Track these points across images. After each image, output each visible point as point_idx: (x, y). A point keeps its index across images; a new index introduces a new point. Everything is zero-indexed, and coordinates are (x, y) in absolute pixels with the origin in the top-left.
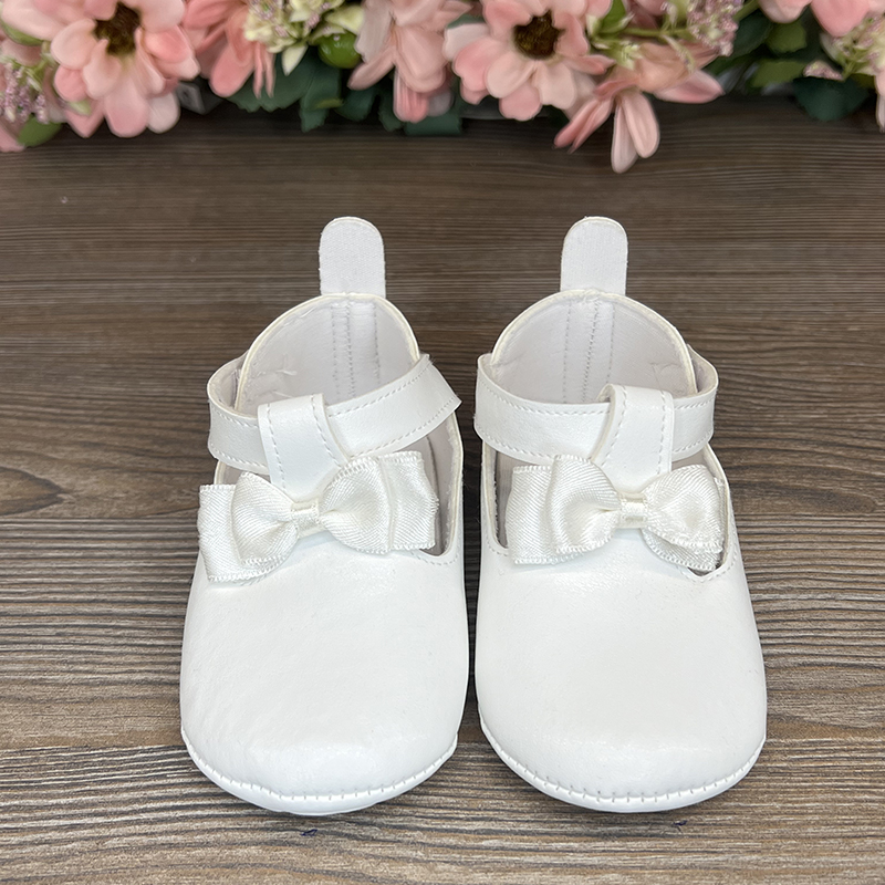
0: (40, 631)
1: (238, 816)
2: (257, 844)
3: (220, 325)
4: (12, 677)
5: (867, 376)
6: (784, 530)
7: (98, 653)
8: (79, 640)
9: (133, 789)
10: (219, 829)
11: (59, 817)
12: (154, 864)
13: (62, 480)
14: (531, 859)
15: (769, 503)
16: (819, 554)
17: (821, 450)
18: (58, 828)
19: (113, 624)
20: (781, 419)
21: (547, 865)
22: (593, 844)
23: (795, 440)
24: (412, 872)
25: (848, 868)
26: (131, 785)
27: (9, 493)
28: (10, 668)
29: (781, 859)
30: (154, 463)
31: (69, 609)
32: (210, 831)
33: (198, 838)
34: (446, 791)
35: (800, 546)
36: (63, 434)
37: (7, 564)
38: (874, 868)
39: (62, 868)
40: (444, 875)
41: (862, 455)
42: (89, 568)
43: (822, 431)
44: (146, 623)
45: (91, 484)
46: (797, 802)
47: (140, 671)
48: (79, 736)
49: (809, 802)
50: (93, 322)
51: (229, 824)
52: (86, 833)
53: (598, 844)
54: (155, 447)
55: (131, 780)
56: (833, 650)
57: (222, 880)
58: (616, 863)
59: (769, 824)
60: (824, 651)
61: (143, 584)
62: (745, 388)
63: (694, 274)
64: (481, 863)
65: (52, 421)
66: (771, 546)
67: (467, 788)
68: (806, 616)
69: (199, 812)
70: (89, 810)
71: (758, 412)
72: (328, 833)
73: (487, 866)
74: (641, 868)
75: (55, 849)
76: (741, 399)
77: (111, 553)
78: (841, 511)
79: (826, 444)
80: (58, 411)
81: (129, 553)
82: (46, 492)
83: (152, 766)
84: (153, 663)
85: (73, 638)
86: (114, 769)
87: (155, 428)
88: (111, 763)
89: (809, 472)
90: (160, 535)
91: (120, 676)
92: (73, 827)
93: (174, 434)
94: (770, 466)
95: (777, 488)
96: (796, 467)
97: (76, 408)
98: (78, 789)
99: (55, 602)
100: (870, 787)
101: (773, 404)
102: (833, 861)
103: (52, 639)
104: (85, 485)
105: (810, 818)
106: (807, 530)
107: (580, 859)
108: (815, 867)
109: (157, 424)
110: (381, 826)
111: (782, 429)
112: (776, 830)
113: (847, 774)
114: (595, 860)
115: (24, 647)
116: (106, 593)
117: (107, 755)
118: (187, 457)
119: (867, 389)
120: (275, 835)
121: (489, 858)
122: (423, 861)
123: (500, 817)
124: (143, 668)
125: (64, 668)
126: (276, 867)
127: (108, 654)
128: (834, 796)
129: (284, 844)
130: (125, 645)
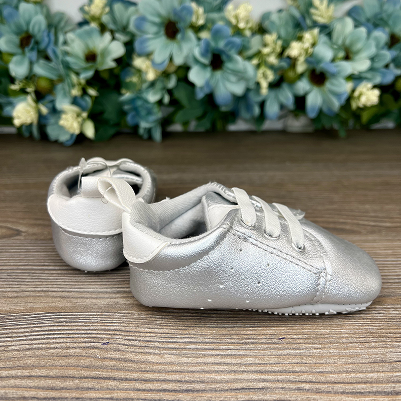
1: (73, 337)
2: (80, 348)
7: (23, 281)
8: (17, 277)
9: (27, 328)
10: (63, 342)
12: (29, 355)
13: (23, 229)
14: (210, 353)
19: (33, 272)
21: (218, 355)
22: (240, 347)
24: (152, 358)
25: (364, 354)
26: (27, 326)
29: (331, 351)
31: (15, 267)
32: (58, 343)
33: (52, 346)
34: (172, 328)
38: (377, 354)
40: (168, 359)
42: (28, 255)
44: (46, 272)
45: (35, 230)
46: (337, 330)
48: (7, 309)
49: (342, 329)
51: (68, 340)
53: (242, 346)
55: (27, 325)
57: (60, 361)
58: (251, 354)
59: (324, 338)
61: (48, 259)
64: (186, 354)
67: (182, 326)
69: (55, 336)
70: (4, 336)
72: (114, 344)
73: (189, 355)
77: (38, 250)
78: (347, 233)
81: (45, 250)
82: (16, 232)
83: (38, 319)
84: (46, 285)
88: (19, 318)
91: (31, 289)
99: (10, 265)
100: (371, 324)
102: (355, 351)
103: (5, 277)
104: (33, 230)
107: (234, 352)
108: (348, 354)
110: (139, 341)
112: (328, 340)
113: (359, 319)
114: (241, 353)
116: (32, 262)
117: (18, 316)
120: (89, 345)
121: (190, 352)
122: (158, 354)
123: (196, 337)
124: (41, 286)
125: (8, 286)
126: (87, 356)
127: (27, 282)
128: (354, 327)
129: (93, 348)
130: (36, 279)
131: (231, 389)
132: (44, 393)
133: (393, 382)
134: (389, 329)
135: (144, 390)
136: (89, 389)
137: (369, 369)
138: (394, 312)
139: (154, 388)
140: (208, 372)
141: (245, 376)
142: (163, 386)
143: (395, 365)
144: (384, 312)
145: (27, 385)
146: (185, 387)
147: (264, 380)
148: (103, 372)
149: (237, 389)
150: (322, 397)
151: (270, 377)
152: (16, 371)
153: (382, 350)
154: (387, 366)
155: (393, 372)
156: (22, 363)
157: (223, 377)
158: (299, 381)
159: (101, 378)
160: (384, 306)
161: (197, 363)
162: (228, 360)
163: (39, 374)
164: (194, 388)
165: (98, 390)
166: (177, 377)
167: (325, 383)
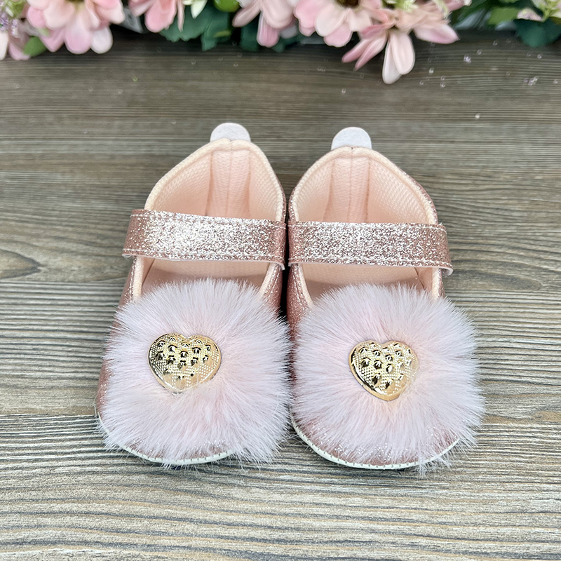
0: (23, 347)
2: (145, 473)
3: (141, 168)
4: (5, 373)
5: (544, 207)
6: (481, 299)
7: (57, 361)
8: (46, 353)
9: (73, 439)
10: (123, 464)
11: (29, 454)
12: (83, 482)
13: (40, 258)
14: (308, 488)
15: (474, 283)
16: (502, 314)
17: (510, 251)
18: (28, 461)
19: (67, 344)
20: (487, 232)
21: (318, 491)
22: (347, 480)
23: (494, 245)
24: (236, 493)
25: (501, 500)
26: (73, 437)
27: (9, 266)
28: (4, 368)
29: (461, 493)
30: (97, 250)
31: (41, 334)
32: (118, 465)
33: (110, 469)
35: (491, 309)
36: (42, 231)
37: (6, 307)
38: (518, 500)
39: (29, 483)
40: (256, 495)
41: (535, 255)
42: (55, 311)
43: (513, 240)
44: (86, 344)
45: (59, 261)
46: (474, 460)
47: (82, 372)
48: (43, 408)
49: (481, 460)
50: (64, 164)
51: (130, 461)
52: (44, 464)
53: (350, 480)
54: (98, 241)
55: (72, 435)
56: (505, 372)
57: (122, 493)
58: (360, 492)
59: (455, 473)
60: (499, 372)
61: (86, 321)
62: (466, 213)
63: (440, 142)
64: (278, 489)
65: (37, 223)
66: (473, 309)
68: (490, 351)
69: (111, 454)
70: (47, 451)
71: (473, 228)
73: (282, 490)
74: (375, 495)
75: (25, 473)
76: (463, 220)
77: (68, 302)
78: (518, 289)
79: (514, 248)
80: (41, 217)
81: (79, 303)
82: (31, 265)
83: (86, 426)
84: (89, 368)
85: (43, 352)
86: (63, 428)
87: (99, 229)
88: (61, 424)
89: (501, 265)
90: (98, 293)
91: (69, 374)
92: (36, 460)
93: (110, 233)
94: (477, 261)
95: (480, 274)
96: (494, 262)
97: (51, 216)
98: (41, 439)
99: (33, 330)
100: (520, 453)
101: (483, 223)
102: (491, 494)
103: (30, 352)
104: (55, 262)
105: (481, 470)
106: (496, 300)
107: (338, 488)
108: (481, 499)
109: (99, 226)
111: (487, 238)
112: (459, 476)
113: (506, 445)
115: (13, 356)
116: (64, 326)
117: (59, 420)
118: (117, 247)
119: (543, 215)
120: (156, 469)
121: (283, 486)
122: (244, 486)
123: (292, 462)
124: (83, 370)
125: (36, 368)
126: (156, 487)
127: (63, 361)
128: (497, 458)
129: (161, 474)
130: (74, 356)
131: (331, 542)
132: (109, 536)
133: (529, 541)
134: (542, 463)
135: (228, 538)
136: (161, 533)
137: (503, 522)
138: (554, 436)
139: (239, 535)
140: (305, 516)
141: (349, 524)
142: (250, 533)
143: (536, 516)
144: (542, 435)
145: (87, 524)
146: (276, 535)
147: (373, 531)
148: (176, 510)
149: (339, 542)
150: (439, 557)
151: (380, 527)
152: (71, 504)
153: (526, 495)
154: (526, 519)
155: (532, 526)
156: (75, 493)
157: (323, 523)
158: (415, 535)
159: (175, 519)
160: (544, 426)
161: (291, 502)
162: (330, 500)
163: (99, 510)
164: (287, 538)
165: (172, 535)
166: (267, 521)
167: (445, 538)
